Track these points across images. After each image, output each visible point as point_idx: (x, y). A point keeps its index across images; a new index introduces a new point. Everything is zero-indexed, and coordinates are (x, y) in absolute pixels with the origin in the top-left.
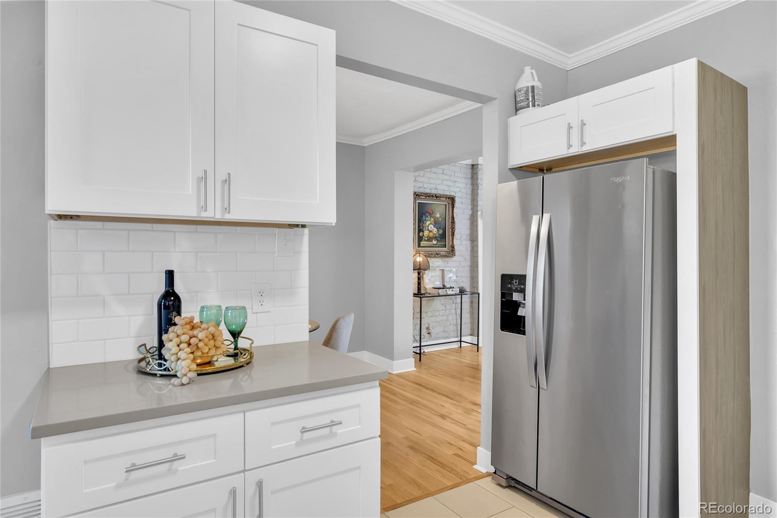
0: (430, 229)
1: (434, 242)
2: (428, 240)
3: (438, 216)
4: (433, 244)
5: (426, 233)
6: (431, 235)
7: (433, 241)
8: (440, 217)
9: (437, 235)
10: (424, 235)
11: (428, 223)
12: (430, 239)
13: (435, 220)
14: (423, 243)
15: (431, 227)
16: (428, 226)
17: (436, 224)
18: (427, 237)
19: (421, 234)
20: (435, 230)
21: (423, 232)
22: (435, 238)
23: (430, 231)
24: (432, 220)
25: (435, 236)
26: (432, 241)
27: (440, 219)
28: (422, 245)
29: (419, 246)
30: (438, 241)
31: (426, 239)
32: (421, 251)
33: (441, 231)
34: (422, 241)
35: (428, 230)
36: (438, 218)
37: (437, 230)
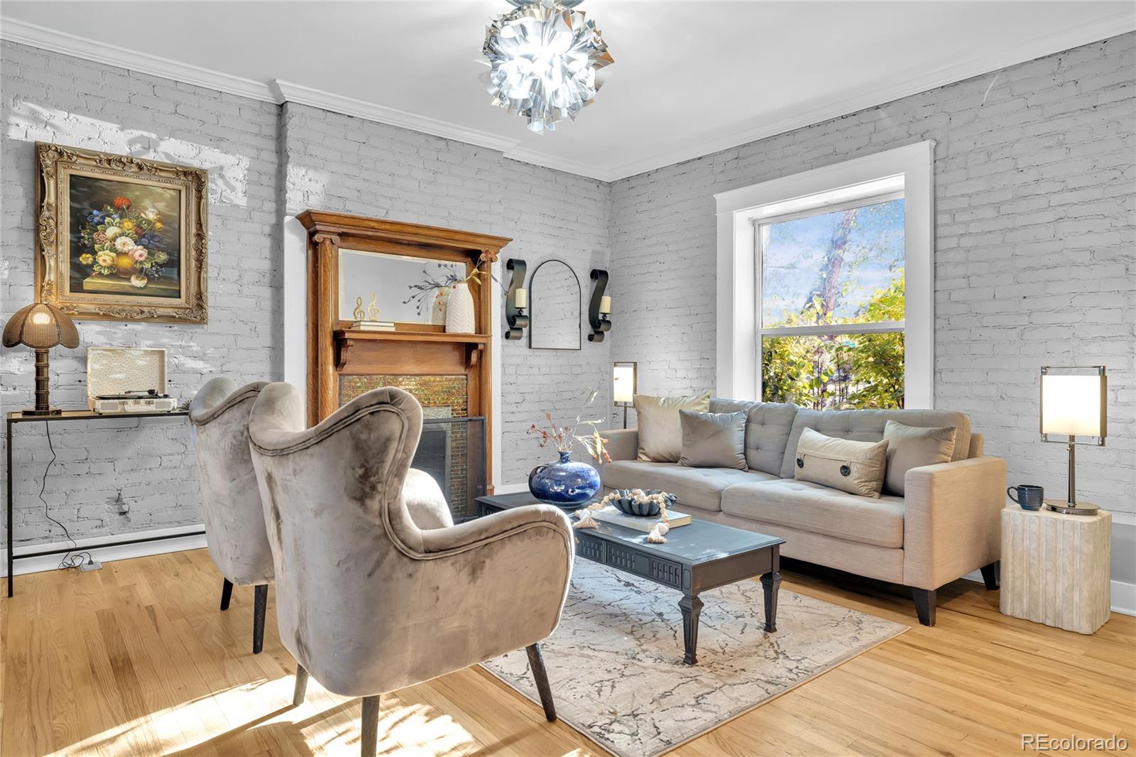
0: (122, 247)
1: (137, 282)
2: (112, 276)
3: (150, 215)
4: (133, 287)
5: (105, 258)
6: (125, 262)
7: (133, 278)
8: (159, 221)
9: (148, 266)
10: (95, 262)
11: (111, 231)
12: (117, 273)
13: (138, 226)
14: (89, 283)
15: (127, 244)
16: (114, 239)
17: (143, 236)
18: (110, 267)
19: (85, 259)
20: (139, 252)
21: (94, 253)
22: (141, 272)
23: (120, 254)
24: (128, 225)
25: (138, 266)
26: (129, 280)
27: (159, 225)
28: (86, 287)
29: (76, 287)
30: (151, 279)
31: (106, 272)
32: (84, 302)
33: (163, 257)
34: (87, 275)
35: (113, 249)
36: (149, 222)
37: (145, 253)
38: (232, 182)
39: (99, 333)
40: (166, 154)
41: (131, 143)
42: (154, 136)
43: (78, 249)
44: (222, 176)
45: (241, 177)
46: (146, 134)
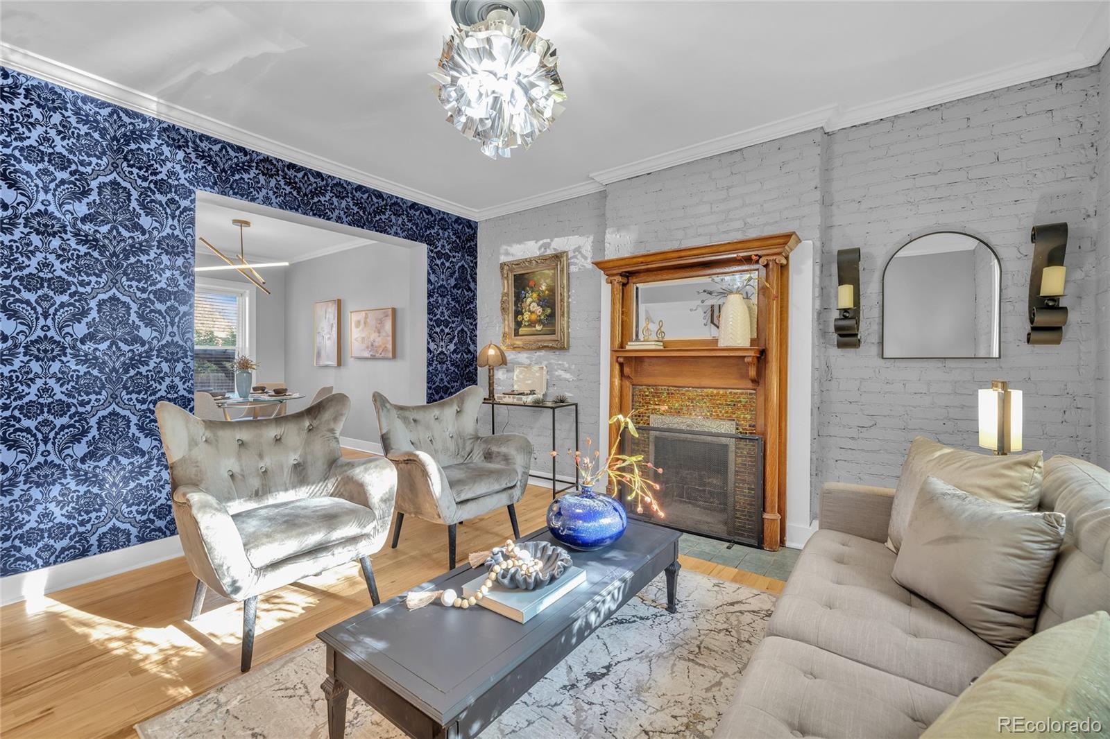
0: (533, 307)
2: (530, 326)
3: (543, 288)
4: (537, 330)
5: (527, 316)
6: (534, 317)
7: (537, 325)
8: (547, 290)
9: (542, 317)
10: (523, 319)
11: (529, 300)
12: (532, 324)
13: (539, 295)
14: (522, 330)
15: (534, 307)
16: (529, 305)
17: (541, 300)
18: (528, 321)
19: (519, 318)
20: (539, 310)
21: (522, 314)
22: (539, 321)
23: (532, 313)
24: (535, 295)
25: (539, 318)
26: (535, 327)
27: (547, 292)
28: (520, 333)
29: (517, 334)
30: (544, 325)
31: (527, 324)
32: (519, 342)
33: (549, 311)
34: (520, 327)
35: (530, 311)
36: (543, 292)
37: (541, 310)
38: (584, 253)
39: (527, 358)
40: (554, 249)
41: (540, 249)
42: (549, 240)
43: (518, 313)
44: (580, 252)
45: (589, 248)
46: (545, 241)
